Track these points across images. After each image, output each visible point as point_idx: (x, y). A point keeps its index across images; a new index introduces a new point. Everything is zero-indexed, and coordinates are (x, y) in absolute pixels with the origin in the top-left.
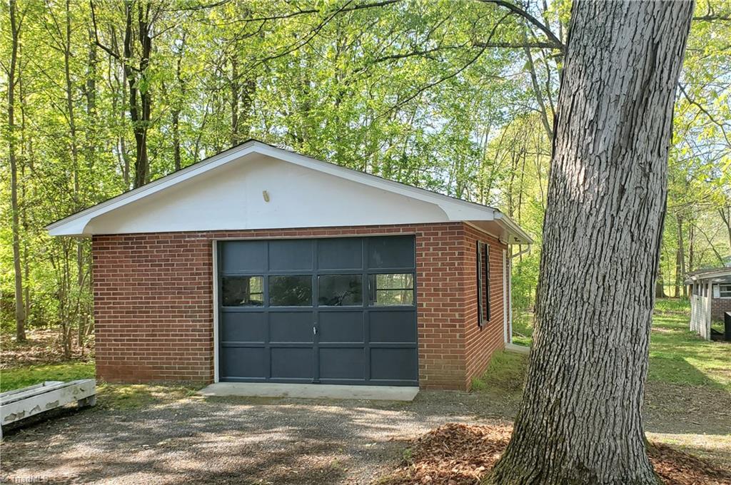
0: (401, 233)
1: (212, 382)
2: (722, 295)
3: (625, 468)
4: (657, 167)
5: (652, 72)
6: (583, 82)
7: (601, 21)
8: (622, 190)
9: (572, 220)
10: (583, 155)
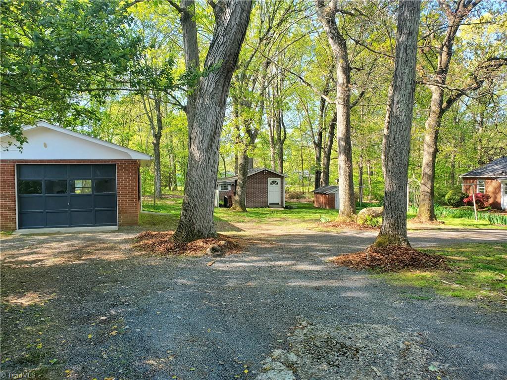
0: (110, 163)
1: (16, 229)
2: (222, 189)
3: (210, 231)
4: (217, 153)
5: (216, 129)
6: (199, 129)
7: (204, 114)
8: (209, 159)
9: (196, 166)
10: (199, 149)
